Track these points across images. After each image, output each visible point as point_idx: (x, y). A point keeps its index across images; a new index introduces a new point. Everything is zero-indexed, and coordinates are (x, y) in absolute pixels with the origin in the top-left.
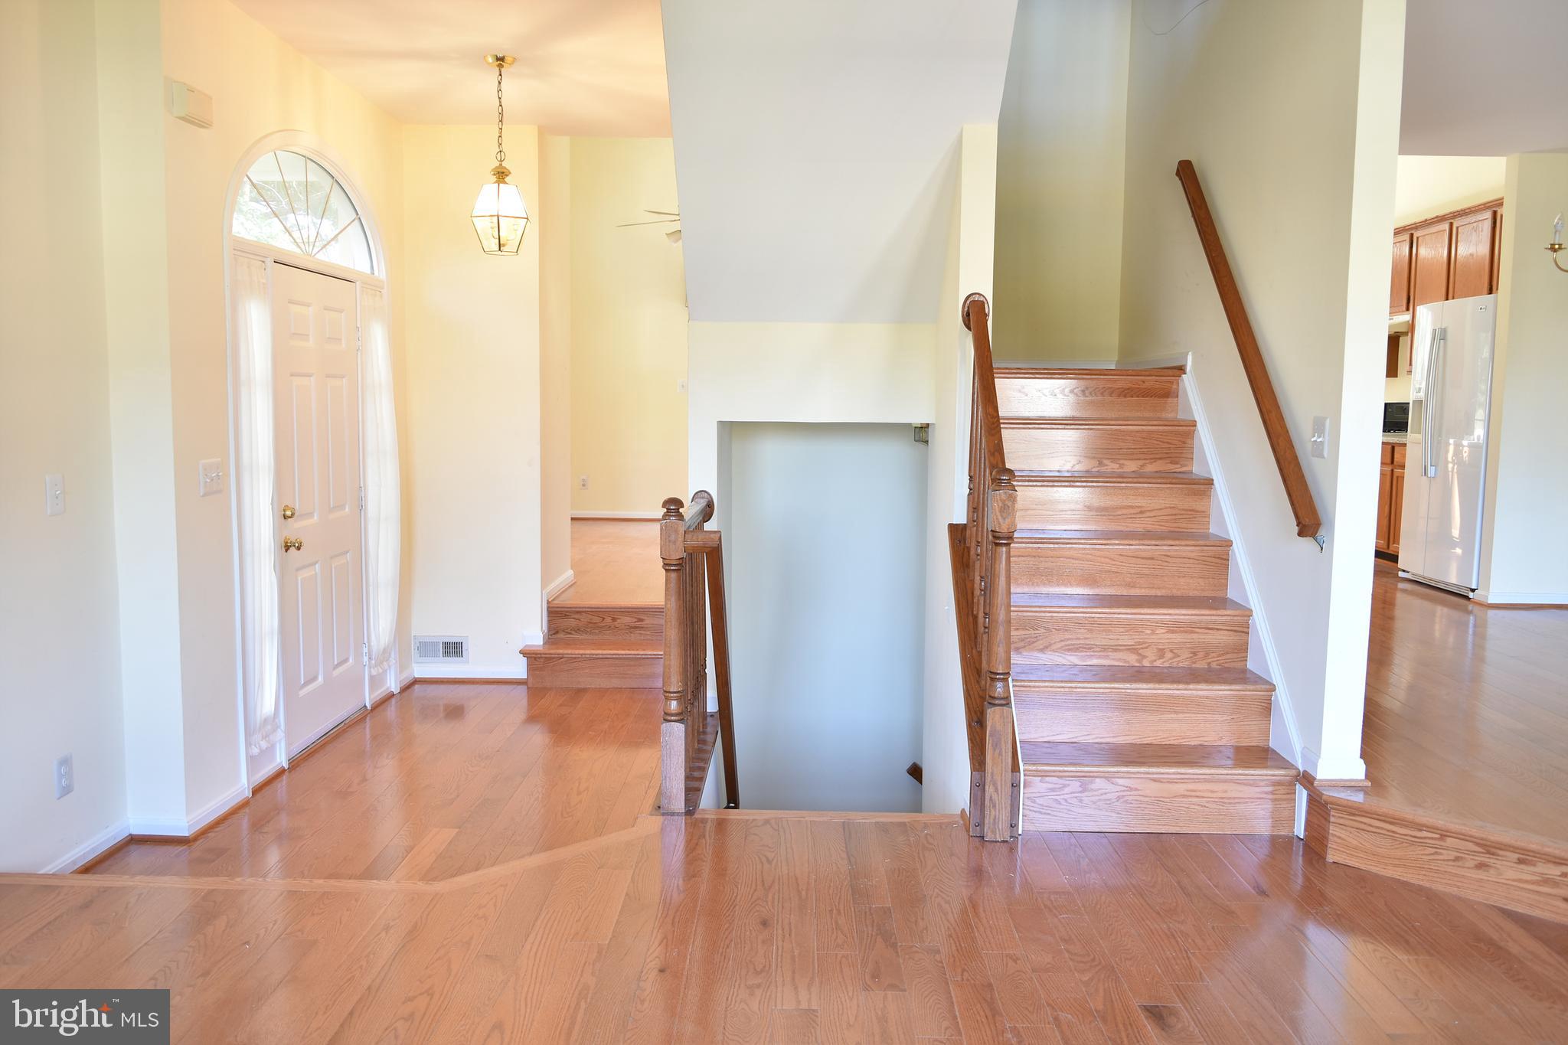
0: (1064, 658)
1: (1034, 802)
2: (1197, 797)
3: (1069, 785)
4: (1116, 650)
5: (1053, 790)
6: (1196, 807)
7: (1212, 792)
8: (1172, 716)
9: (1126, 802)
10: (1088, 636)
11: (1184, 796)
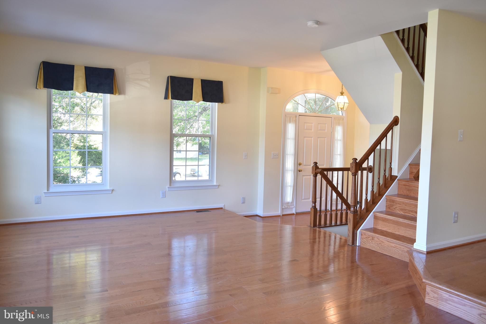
0: (400, 212)
1: (363, 239)
2: (397, 248)
3: (370, 237)
4: (412, 212)
5: (366, 238)
6: (397, 251)
7: (400, 248)
8: (409, 229)
9: (381, 245)
10: (405, 207)
11: (394, 247)
